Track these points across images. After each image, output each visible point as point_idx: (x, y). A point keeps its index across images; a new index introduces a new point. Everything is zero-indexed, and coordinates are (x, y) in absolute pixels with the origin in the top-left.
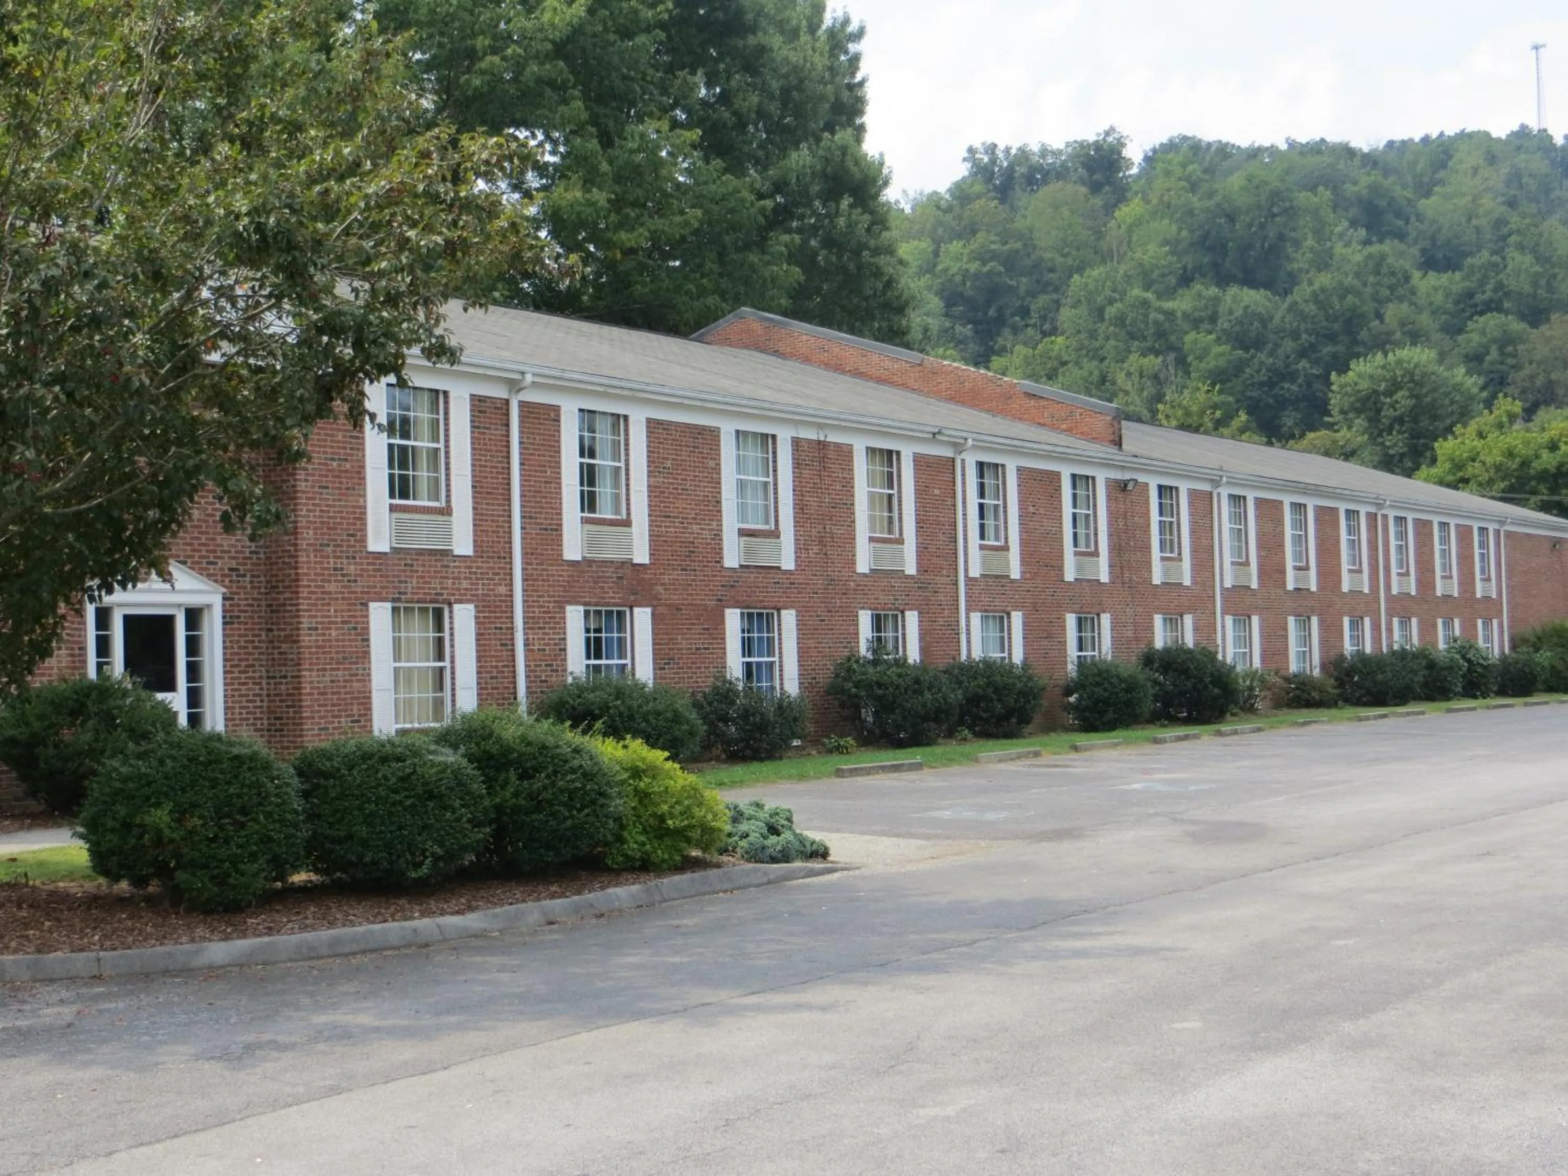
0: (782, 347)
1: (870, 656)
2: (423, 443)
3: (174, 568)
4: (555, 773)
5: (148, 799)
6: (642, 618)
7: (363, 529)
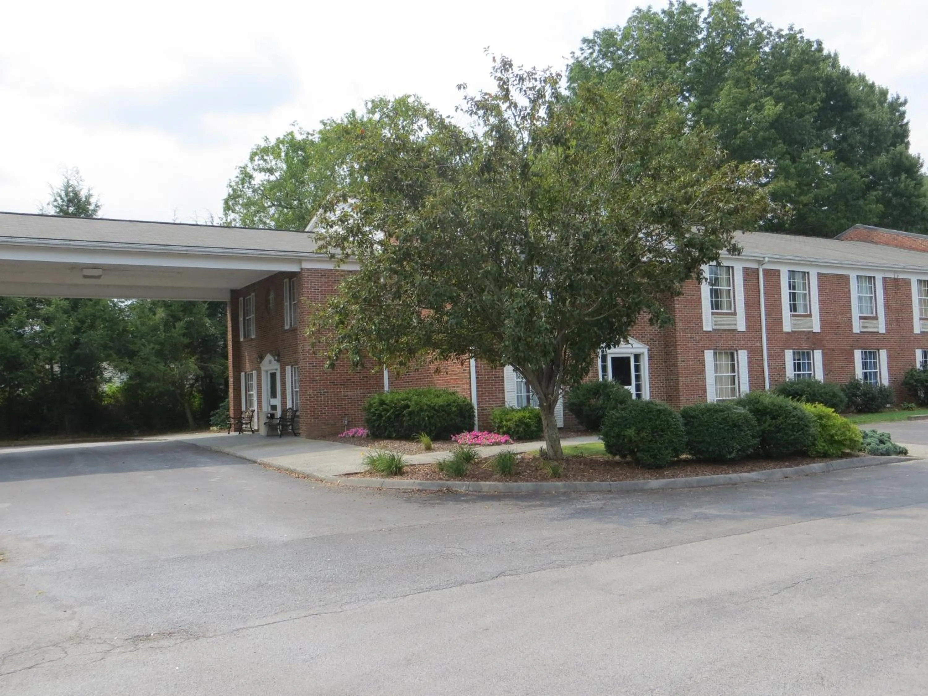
0: (875, 239)
1: (922, 369)
2: (723, 287)
3: (629, 339)
4: (786, 417)
5: (626, 425)
6: (818, 355)
7: (701, 322)
